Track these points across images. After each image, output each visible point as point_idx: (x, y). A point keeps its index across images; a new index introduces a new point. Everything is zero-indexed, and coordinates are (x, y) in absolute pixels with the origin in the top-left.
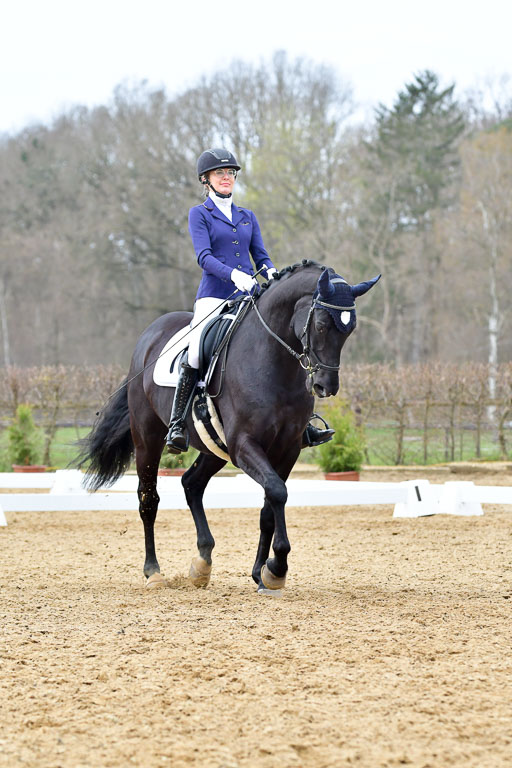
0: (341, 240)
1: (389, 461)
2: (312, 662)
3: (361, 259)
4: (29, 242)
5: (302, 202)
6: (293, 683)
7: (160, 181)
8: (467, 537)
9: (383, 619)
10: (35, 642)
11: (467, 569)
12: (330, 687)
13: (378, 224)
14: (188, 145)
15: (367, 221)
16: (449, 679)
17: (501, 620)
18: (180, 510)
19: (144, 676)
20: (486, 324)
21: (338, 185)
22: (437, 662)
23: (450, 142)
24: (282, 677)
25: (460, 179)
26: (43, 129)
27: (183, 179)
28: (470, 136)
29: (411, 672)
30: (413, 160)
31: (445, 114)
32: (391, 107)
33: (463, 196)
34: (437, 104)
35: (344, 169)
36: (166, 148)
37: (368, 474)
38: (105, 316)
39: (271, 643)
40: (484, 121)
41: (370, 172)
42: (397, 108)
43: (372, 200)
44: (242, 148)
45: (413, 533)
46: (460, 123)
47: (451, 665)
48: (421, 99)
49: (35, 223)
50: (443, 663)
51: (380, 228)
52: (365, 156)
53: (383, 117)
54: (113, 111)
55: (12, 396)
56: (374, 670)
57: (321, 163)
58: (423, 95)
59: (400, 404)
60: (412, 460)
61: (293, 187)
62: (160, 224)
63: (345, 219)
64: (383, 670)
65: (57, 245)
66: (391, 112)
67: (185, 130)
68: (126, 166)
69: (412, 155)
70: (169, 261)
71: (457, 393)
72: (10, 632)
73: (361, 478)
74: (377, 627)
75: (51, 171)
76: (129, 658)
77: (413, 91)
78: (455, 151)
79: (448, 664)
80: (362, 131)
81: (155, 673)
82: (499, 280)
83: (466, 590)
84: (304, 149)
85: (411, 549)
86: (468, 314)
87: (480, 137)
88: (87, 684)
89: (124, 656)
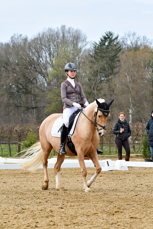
2: (76, 216)
3: (89, 91)
6: (70, 222)
7: (26, 67)
8: (123, 177)
11: (124, 187)
12: (81, 223)
13: (94, 80)
14: (35, 55)
15: (91, 79)
16: (118, 220)
17: (135, 202)
19: (23, 220)
20: (128, 111)
21: (82, 68)
22: (115, 215)
23: (117, 54)
24: (66, 220)
25: (120, 66)
27: (33, 66)
28: (123, 52)
29: (107, 219)
30: (105, 60)
31: (115, 45)
32: (98, 43)
33: (121, 71)
34: (113, 42)
35: (84, 63)
36: (28, 56)
38: (9, 109)
39: (63, 210)
40: (128, 48)
41: (92, 64)
42: (100, 43)
43: (92, 72)
44: (52, 57)
45: (106, 176)
46: (120, 48)
47: (119, 216)
48: (108, 41)
51: (95, 81)
52: (90, 59)
53: (96, 46)
54: (11, 45)
56: (95, 218)
57: (76, 61)
58: (108, 40)
60: (106, 153)
62: (26, 80)
63: (84, 78)
64: (98, 218)
66: (98, 45)
67: (34, 51)
68: (15, 62)
69: (105, 58)
70: (29, 92)
74: (96, 205)
76: (18, 214)
77: (105, 38)
78: (118, 57)
79: (118, 216)
80: (89, 50)
81: (26, 219)
82: (132, 97)
84: (71, 56)
85: (106, 181)
86: (123, 108)
87: (126, 53)
88: (5, 223)
89: (16, 214)
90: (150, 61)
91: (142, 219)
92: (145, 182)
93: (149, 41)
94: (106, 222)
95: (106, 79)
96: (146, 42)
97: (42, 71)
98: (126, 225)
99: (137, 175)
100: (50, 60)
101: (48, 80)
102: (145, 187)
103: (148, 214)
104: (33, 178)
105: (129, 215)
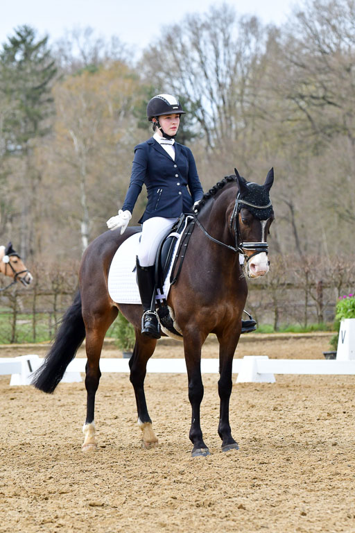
1: (6, 341)
8: (70, 400)
9: (5, 467)
11: (71, 425)
16: (59, 513)
17: (99, 465)
20: (79, 228)
22: (50, 501)
23: (45, 83)
25: (54, 113)
29: (29, 509)
30: (16, 99)
31: (41, 60)
33: (57, 127)
34: (34, 53)
40: (73, 66)
45: (27, 397)
46: (53, 68)
47: (61, 503)
48: (22, 49)
50: (54, 502)
58: (22, 46)
59: (13, 294)
60: (24, 339)
64: (6, 509)
69: (16, 94)
71: (58, 285)
77: (15, 43)
78: (49, 91)
82: (88, 194)
83: (72, 443)
85: (26, 410)
86: (64, 221)
87: (69, 79)
90: (129, 99)
91: (119, 507)
92: (124, 410)
93: (126, 47)
94: (27, 520)
95: (19, 147)
96: (118, 50)
98: (78, 525)
99: (104, 394)
102: (125, 424)
103: (134, 495)
105: (85, 499)
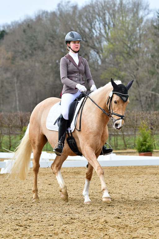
0: (145, 63)
2: (135, 227)
3: (152, 69)
4: (26, 63)
5: (130, 48)
6: (128, 236)
10: (30, 219)
14: (86, 26)
15: (154, 55)
18: (84, 167)
19: (72, 233)
21: (143, 42)
24: (124, 234)
26: (31, 20)
35: (146, 35)
36: (78, 27)
37: (155, 153)
39: (120, 220)
41: (156, 37)
43: (156, 47)
44: (107, 28)
49: (29, 56)
52: (153, 30)
54: (58, 13)
55: (21, 123)
57: (137, 33)
61: (126, 42)
63: (146, 54)
65: (37, 64)
67: (85, 20)
72: (21, 215)
73: (153, 154)
75: (34, 36)
76: (66, 226)
80: (152, 21)
81: (76, 232)
84: (130, 28)
88: (50, 236)
89: (64, 225)
97: (95, 45)
100: (106, 32)
101: (103, 56)
104: (84, 178)
